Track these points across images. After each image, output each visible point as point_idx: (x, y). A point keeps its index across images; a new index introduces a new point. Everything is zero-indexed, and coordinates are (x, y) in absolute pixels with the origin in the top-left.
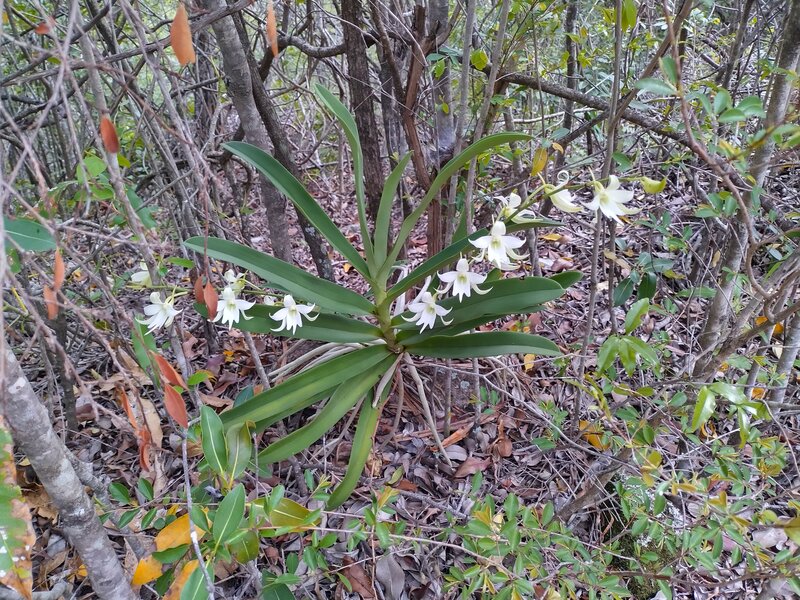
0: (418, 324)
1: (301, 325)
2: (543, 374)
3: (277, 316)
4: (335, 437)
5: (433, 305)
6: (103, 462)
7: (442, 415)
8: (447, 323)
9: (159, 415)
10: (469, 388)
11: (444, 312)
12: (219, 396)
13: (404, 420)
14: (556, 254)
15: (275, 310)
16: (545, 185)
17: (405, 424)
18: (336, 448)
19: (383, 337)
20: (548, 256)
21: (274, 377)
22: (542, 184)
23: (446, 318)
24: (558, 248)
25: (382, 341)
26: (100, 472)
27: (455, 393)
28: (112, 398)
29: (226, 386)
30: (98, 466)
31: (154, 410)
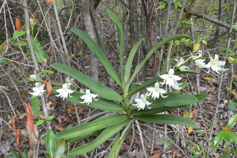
0: (138, 107)
1: (91, 102)
2: (195, 136)
3: (82, 97)
4: (105, 150)
5: (145, 100)
6: (14, 147)
7: (150, 147)
8: (150, 108)
9: (39, 131)
10: (163, 137)
11: (149, 104)
12: (63, 127)
13: (134, 147)
14: (208, 86)
15: (82, 95)
16: (192, 56)
17: (134, 148)
18: (105, 154)
19: (126, 111)
20: (205, 86)
21: (83, 122)
22: (191, 56)
23: (150, 106)
24: (209, 83)
25: (125, 112)
26: (12, 151)
27: (157, 139)
28: (22, 122)
29: (66, 123)
30: (12, 148)
31: (37, 129)
